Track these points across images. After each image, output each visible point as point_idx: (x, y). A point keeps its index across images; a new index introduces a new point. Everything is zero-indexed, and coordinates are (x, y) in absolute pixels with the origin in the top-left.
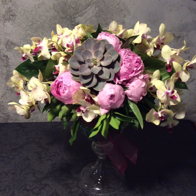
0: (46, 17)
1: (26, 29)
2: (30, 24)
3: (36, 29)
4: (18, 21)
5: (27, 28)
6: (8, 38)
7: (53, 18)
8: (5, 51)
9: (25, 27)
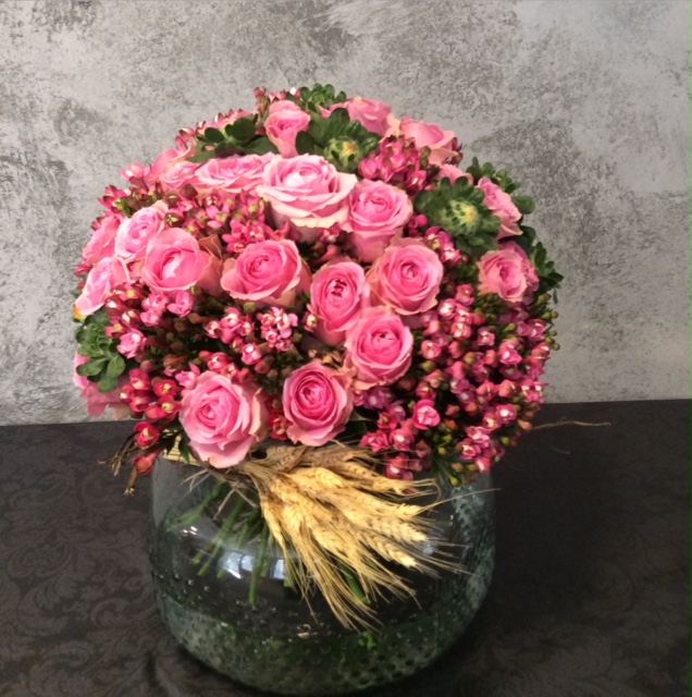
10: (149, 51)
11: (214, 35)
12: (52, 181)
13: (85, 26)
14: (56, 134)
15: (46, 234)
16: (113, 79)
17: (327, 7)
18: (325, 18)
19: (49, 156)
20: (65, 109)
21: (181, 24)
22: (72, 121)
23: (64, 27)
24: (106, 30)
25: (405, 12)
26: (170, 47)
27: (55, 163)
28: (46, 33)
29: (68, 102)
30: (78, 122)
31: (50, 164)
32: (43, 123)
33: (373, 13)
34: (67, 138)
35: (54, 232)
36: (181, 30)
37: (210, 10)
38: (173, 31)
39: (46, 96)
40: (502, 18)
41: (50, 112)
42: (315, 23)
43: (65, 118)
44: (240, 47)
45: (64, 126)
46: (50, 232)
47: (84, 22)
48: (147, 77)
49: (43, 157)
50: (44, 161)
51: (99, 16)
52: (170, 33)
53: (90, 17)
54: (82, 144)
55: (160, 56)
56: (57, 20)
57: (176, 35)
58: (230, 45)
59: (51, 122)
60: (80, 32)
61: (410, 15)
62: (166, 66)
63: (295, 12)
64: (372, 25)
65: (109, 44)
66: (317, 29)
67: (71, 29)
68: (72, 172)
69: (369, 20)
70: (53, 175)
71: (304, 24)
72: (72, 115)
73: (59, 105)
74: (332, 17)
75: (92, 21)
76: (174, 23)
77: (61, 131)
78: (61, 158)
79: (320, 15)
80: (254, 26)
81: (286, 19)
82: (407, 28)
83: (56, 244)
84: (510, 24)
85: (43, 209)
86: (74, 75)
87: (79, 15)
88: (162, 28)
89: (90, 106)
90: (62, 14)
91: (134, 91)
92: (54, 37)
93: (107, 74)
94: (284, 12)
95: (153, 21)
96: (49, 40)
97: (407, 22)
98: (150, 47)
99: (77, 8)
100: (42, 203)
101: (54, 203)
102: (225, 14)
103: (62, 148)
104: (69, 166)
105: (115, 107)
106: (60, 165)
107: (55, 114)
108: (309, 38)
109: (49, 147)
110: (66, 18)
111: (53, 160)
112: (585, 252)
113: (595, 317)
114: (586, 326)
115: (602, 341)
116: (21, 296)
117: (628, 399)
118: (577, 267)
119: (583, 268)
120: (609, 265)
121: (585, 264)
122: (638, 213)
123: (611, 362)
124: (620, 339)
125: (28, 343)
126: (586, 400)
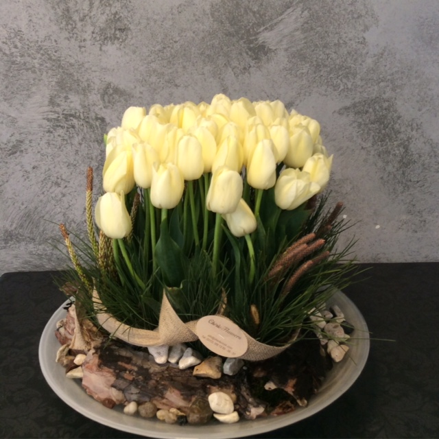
0: (194, 33)
1: (149, 59)
2: (158, 47)
3: (171, 59)
4: (132, 42)
5: (152, 57)
6: (109, 79)
7: (210, 34)
8: (100, 107)
9: (147, 54)
10: (157, 56)
11: (193, 48)
12: (97, 128)
13: (122, 42)
14: (101, 102)
15: (92, 159)
16: (136, 72)
17: (258, 33)
18: (256, 39)
19: (96, 114)
20: (108, 88)
21: (176, 42)
22: (111, 95)
23: (110, 43)
24: (133, 44)
25: (302, 36)
26: (169, 54)
27: (100, 119)
28: (99, 46)
29: (109, 84)
30: (114, 96)
31: (97, 119)
32: (95, 96)
33: (284, 37)
34: (107, 104)
35: (97, 157)
36: (175, 45)
37: (192, 35)
38: (171, 46)
39: (97, 81)
40: (357, 41)
41: (99, 90)
42: (251, 42)
43: (107, 93)
44: (208, 55)
45: (106, 98)
46: (94, 157)
47: (121, 40)
48: (155, 71)
49: (93, 115)
50: (94, 117)
51: (130, 37)
52: (169, 47)
53: (124, 38)
54: (116, 108)
55: (162, 59)
56: (106, 39)
57: (172, 48)
58: (202, 54)
59: (99, 95)
60: (118, 46)
61: (305, 38)
62: (165, 65)
63: (240, 36)
64: (283, 43)
65: (134, 52)
66: (252, 46)
67: (113, 44)
68: (109, 123)
69: (281, 41)
70: (98, 125)
71: (245, 42)
72: (111, 91)
73: (104, 86)
74: (260, 39)
75: (125, 40)
76: (171, 41)
77: (104, 100)
78: (103, 115)
79: (254, 38)
80: (216, 43)
81: (235, 40)
82: (303, 45)
83: (97, 164)
84: (362, 43)
85: (91, 144)
86: (114, 70)
87: (118, 36)
88: (165, 44)
89: (121, 87)
90: (109, 35)
91: (147, 78)
92: (103, 48)
93: (132, 69)
94: (233, 36)
95: (160, 40)
96: (101, 50)
97: (303, 42)
98: (157, 54)
99: (117, 32)
100: (91, 141)
101: (97, 141)
102: (200, 37)
103: (104, 110)
104: (108, 120)
105: (135, 87)
106: (103, 120)
107: (101, 91)
108: (247, 50)
109: (97, 109)
110: (111, 37)
111: (99, 116)
112: (403, 174)
113: (409, 212)
114: (404, 217)
115: (413, 227)
116: (75, 194)
117: (429, 261)
118: (399, 182)
119: (402, 183)
120: (418, 182)
121: (404, 181)
122: (435, 152)
123: (419, 239)
124: (424, 225)
125: (77, 222)
126: (404, 261)
